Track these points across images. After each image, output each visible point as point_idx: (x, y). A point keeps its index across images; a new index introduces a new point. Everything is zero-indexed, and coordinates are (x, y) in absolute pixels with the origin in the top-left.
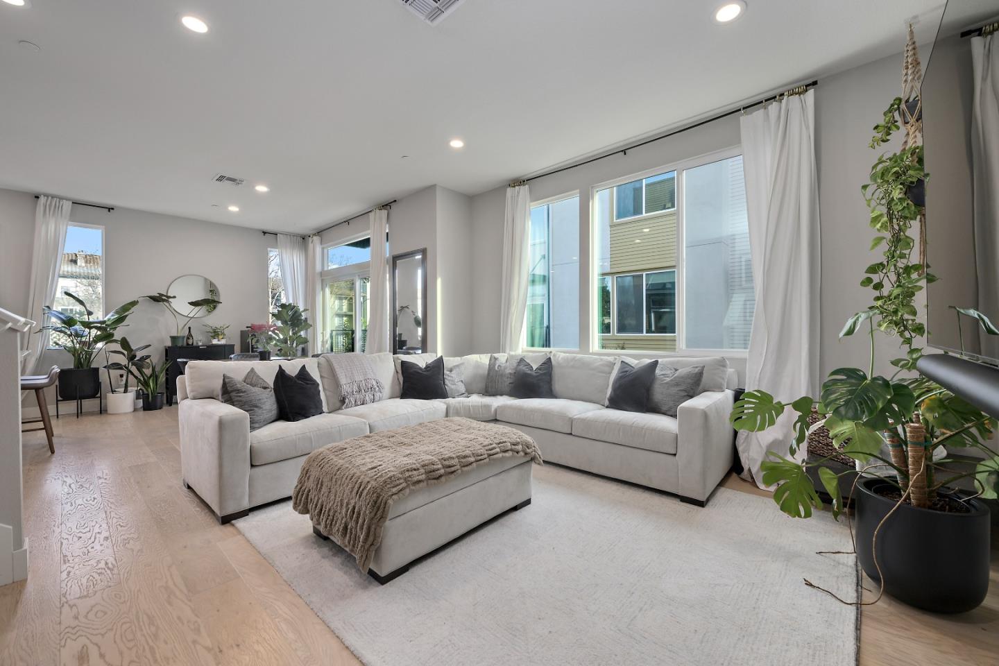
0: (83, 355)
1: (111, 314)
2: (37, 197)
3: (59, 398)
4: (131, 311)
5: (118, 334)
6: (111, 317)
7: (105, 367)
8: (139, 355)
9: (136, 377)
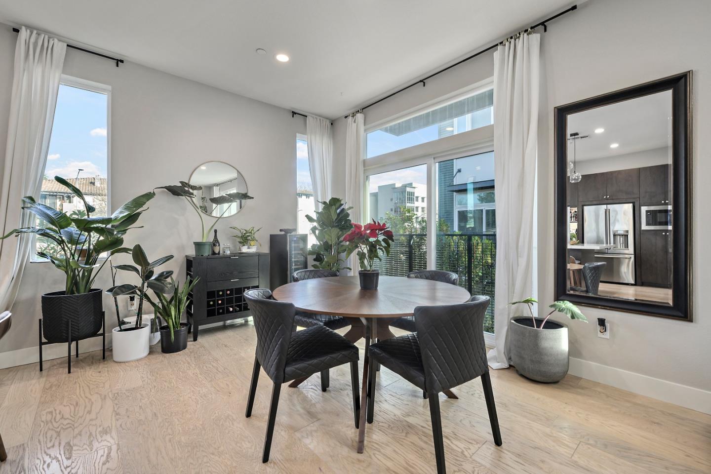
0: (79, 272)
1: (119, 210)
2: (16, 31)
3: (44, 340)
4: (145, 207)
5: (129, 239)
6: (119, 213)
7: (110, 290)
8: (157, 271)
9: (153, 304)
